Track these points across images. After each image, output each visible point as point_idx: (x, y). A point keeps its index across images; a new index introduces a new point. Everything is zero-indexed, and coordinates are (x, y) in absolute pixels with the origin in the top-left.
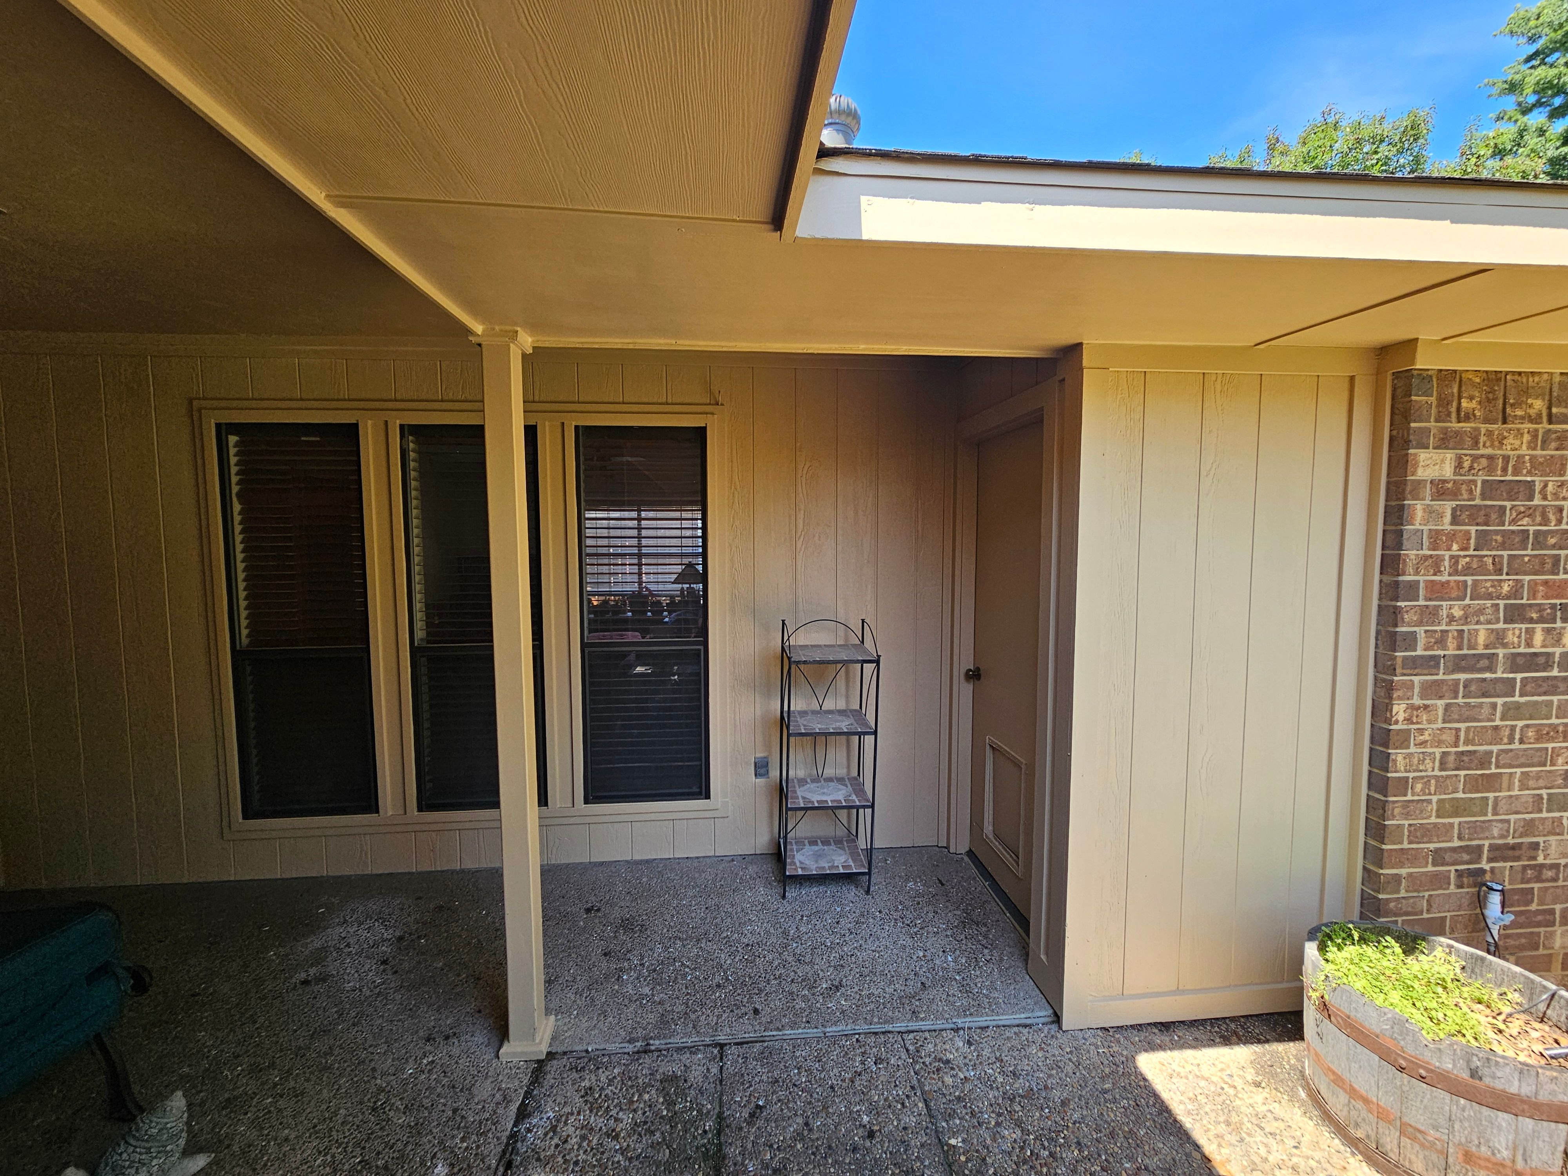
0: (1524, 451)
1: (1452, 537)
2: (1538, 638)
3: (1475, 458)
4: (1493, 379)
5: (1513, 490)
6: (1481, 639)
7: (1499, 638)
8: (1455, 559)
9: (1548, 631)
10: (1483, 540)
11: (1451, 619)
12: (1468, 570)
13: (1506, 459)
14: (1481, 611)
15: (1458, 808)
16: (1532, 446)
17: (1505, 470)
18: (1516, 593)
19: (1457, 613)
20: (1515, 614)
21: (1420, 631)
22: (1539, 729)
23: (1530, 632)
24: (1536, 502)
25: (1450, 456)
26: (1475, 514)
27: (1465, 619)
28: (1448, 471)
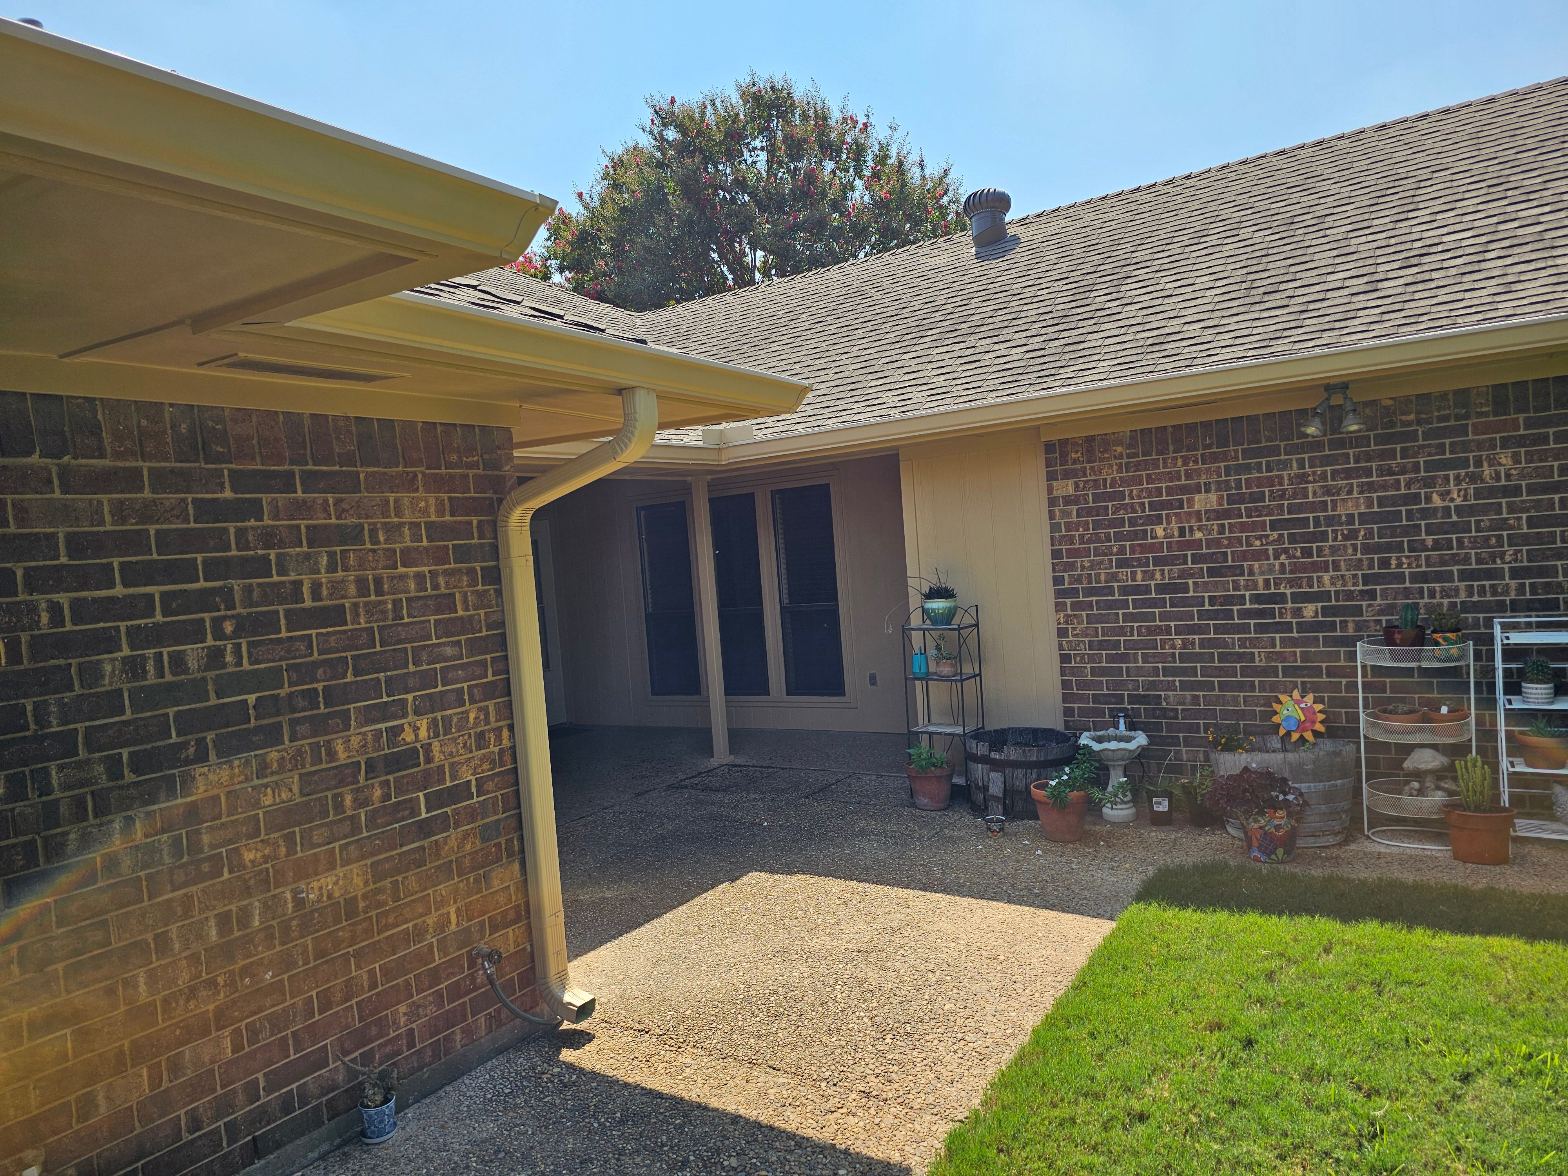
0: (1115, 475)
1: (1078, 524)
2: (1139, 576)
3: (1086, 482)
4: (1090, 439)
5: (1112, 497)
6: (1103, 578)
7: (1113, 577)
8: (1082, 536)
9: (1144, 572)
10: (1097, 525)
11: (1083, 568)
12: (1090, 541)
13: (1105, 480)
14: (1101, 562)
15: (1103, 672)
16: (1120, 470)
17: (1105, 487)
18: (1122, 550)
19: (1087, 564)
20: (1121, 564)
21: (1066, 575)
22: (1148, 628)
23: (1134, 574)
24: (1127, 501)
25: (1070, 482)
26: (1090, 512)
27: (1092, 568)
28: (1071, 490)
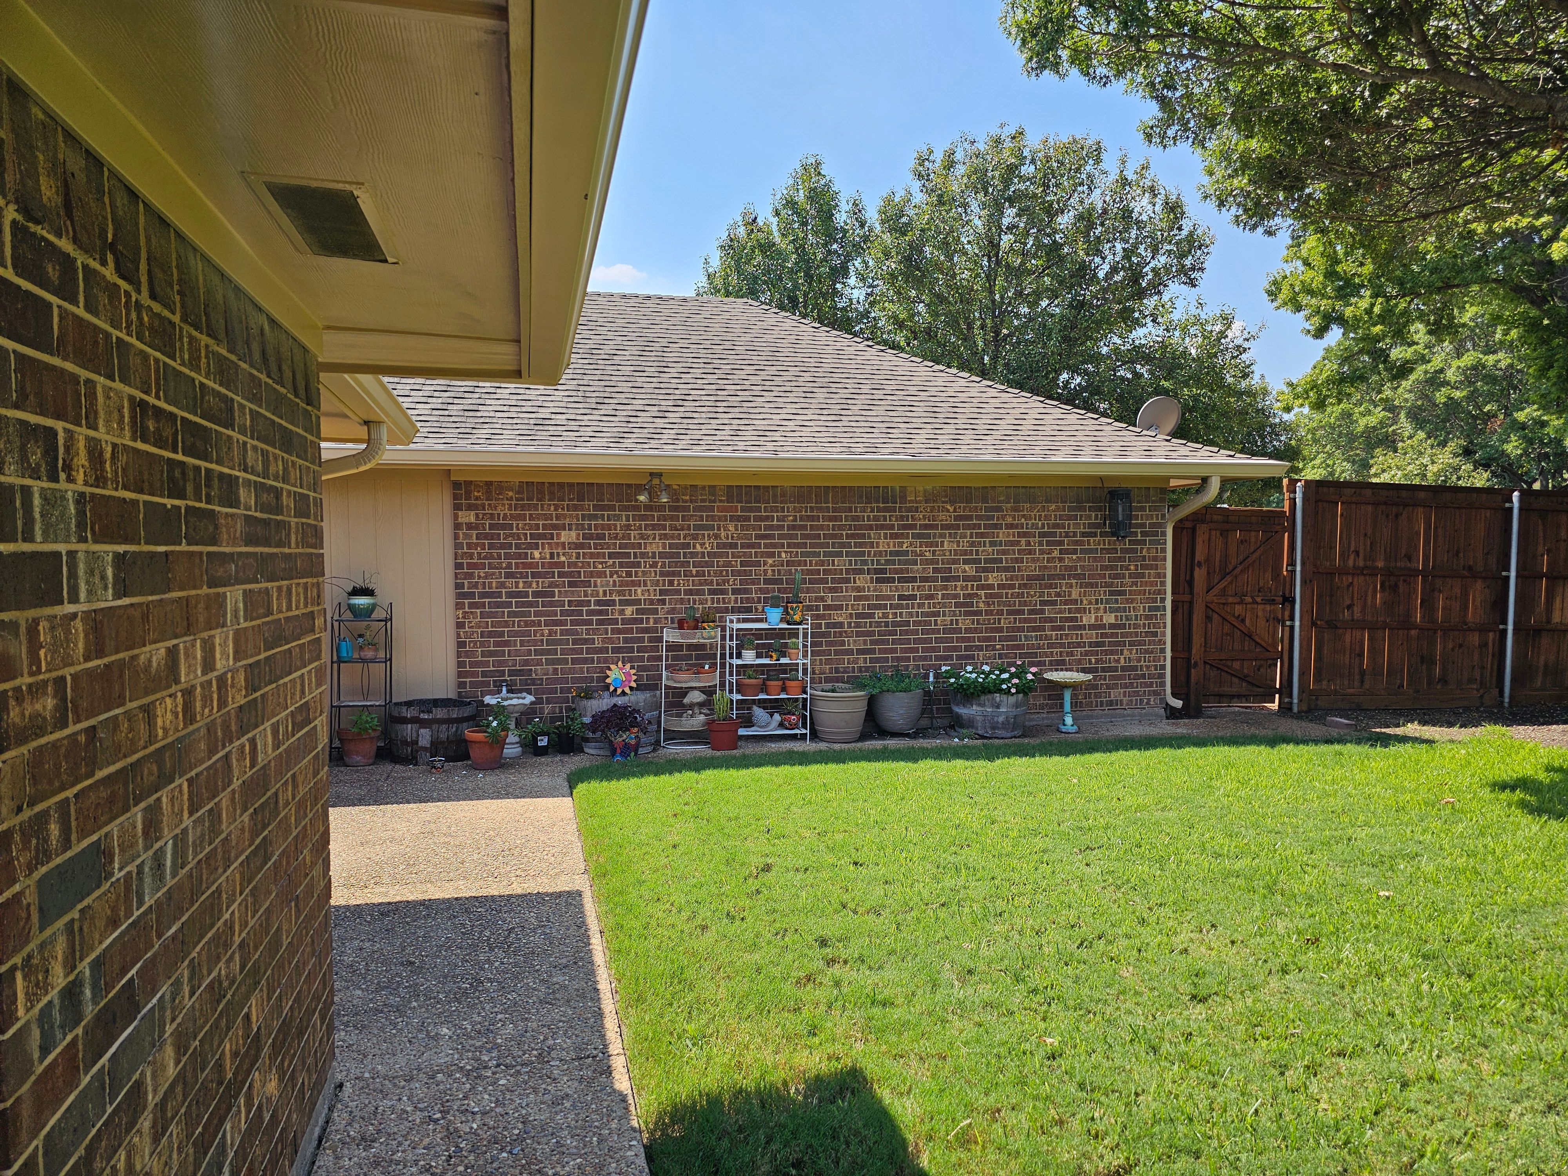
0: (507, 511)
1: (477, 545)
2: (521, 585)
3: (484, 514)
4: (489, 484)
5: (503, 527)
6: (494, 585)
7: (502, 585)
8: (479, 554)
9: (525, 582)
10: (491, 546)
11: (479, 577)
12: (485, 558)
13: (499, 515)
14: (493, 574)
15: (491, 654)
16: (510, 509)
17: (499, 519)
18: (509, 566)
19: (482, 575)
20: (509, 575)
21: (466, 582)
22: (526, 622)
23: (517, 583)
24: (515, 531)
25: (473, 513)
26: (486, 536)
27: (486, 577)
28: (473, 519)
